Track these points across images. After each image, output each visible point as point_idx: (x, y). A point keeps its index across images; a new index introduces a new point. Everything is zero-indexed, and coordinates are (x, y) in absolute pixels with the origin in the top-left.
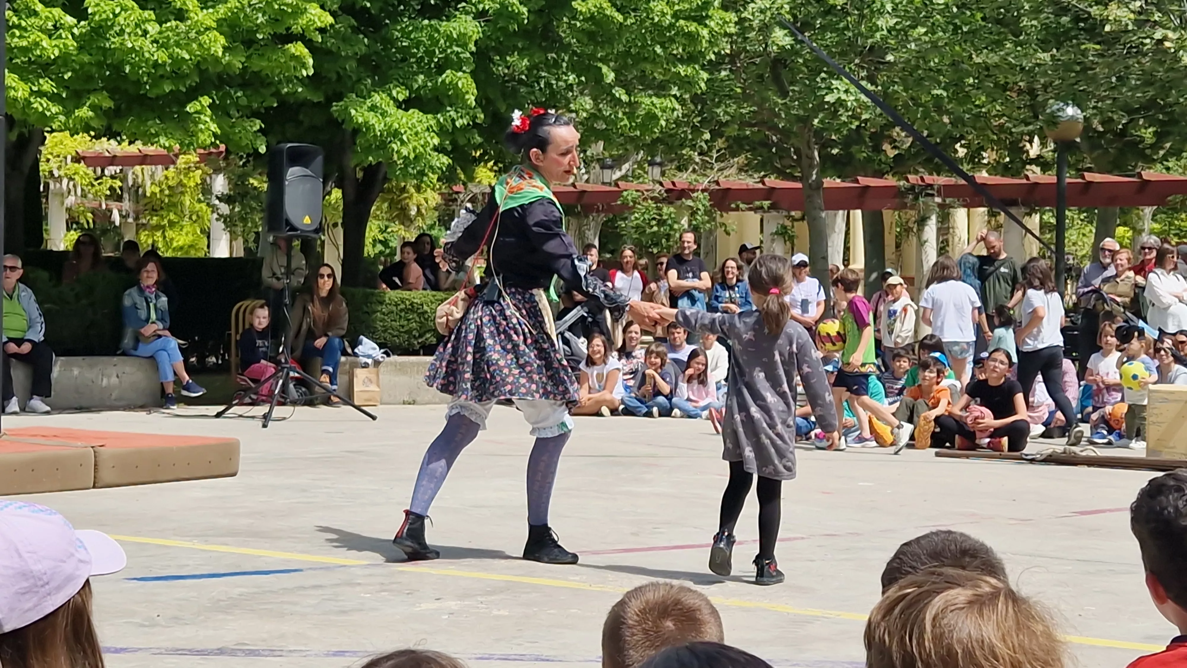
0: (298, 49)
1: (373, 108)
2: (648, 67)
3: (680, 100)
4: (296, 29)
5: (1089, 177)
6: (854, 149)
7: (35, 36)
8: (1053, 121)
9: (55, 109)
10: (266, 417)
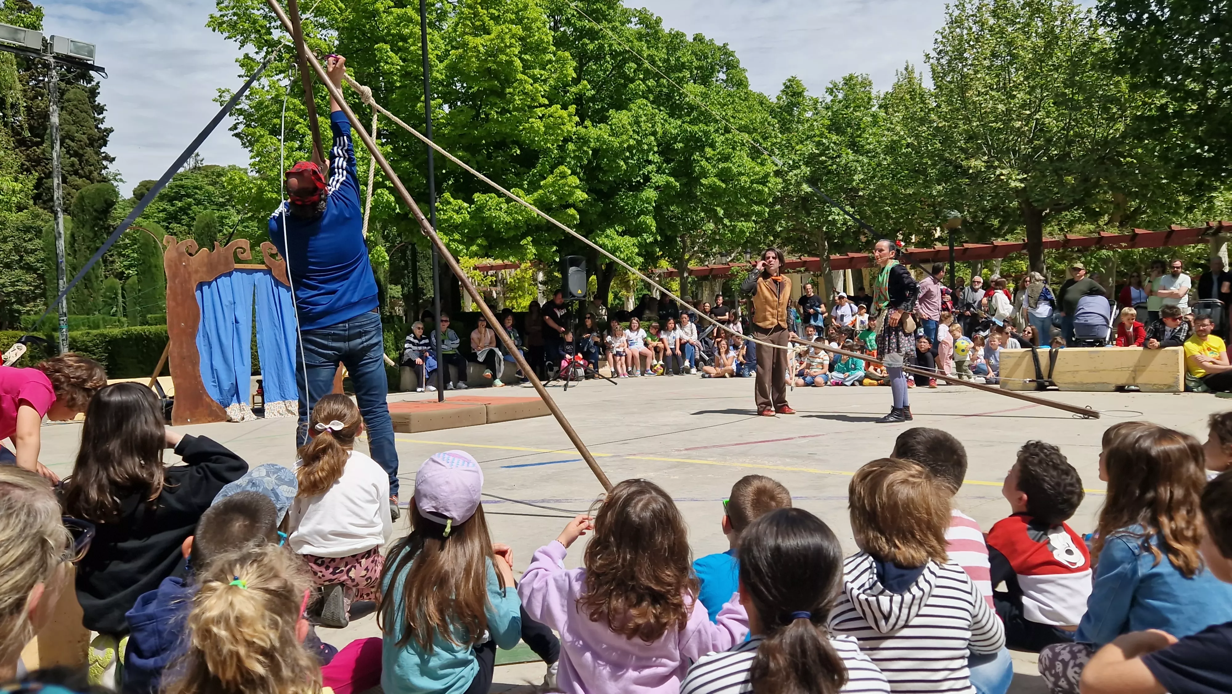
0: (572, 211)
1: (607, 236)
2: (739, 207)
3: (756, 222)
4: (571, 201)
5: (966, 245)
6: (845, 239)
7: (450, 213)
8: (945, 219)
9: (461, 247)
10: (566, 386)
